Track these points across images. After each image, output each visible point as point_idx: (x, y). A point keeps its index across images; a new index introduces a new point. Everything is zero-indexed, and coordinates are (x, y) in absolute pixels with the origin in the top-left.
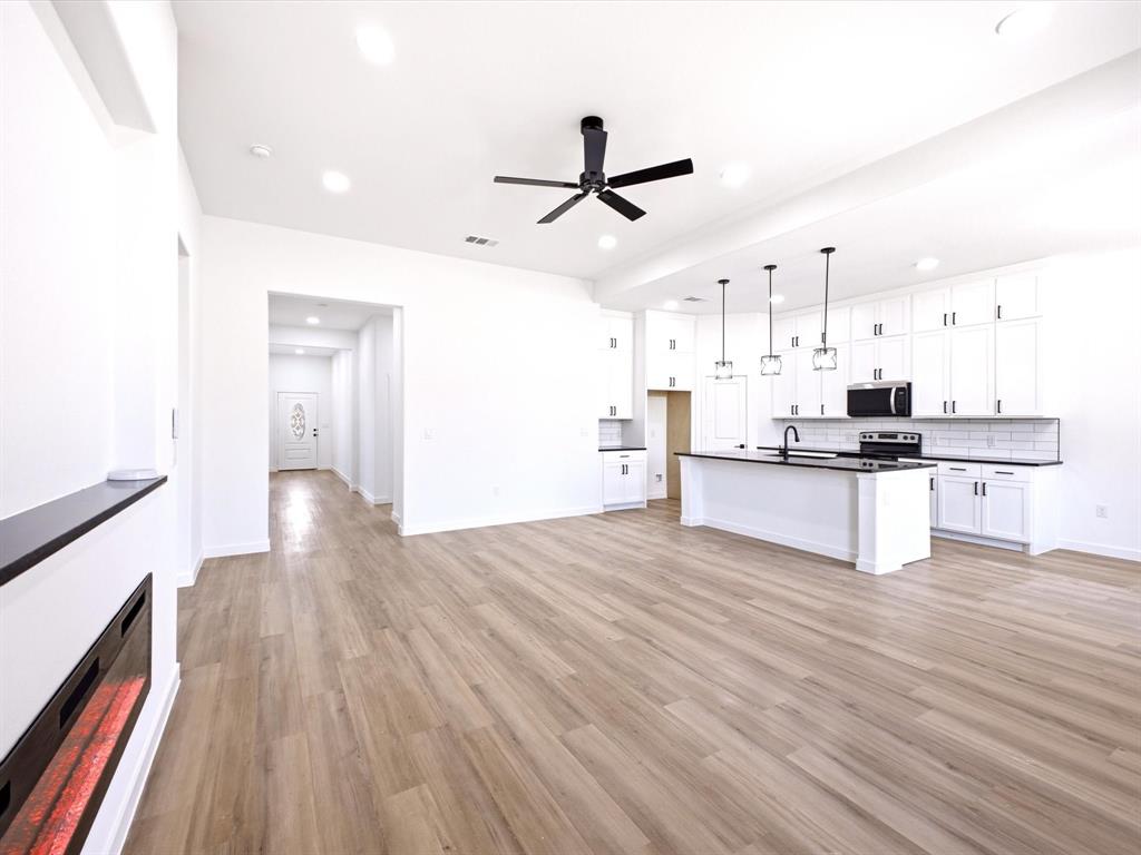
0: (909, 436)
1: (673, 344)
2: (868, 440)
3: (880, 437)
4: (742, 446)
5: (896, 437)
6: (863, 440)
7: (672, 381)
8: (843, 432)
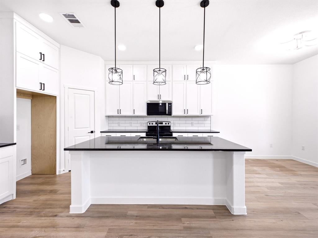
0: (167, 123)
1: (42, 57)
2: (151, 125)
3: (156, 123)
4: (92, 132)
5: (162, 123)
6: (149, 125)
7: (42, 86)
8: (139, 122)
